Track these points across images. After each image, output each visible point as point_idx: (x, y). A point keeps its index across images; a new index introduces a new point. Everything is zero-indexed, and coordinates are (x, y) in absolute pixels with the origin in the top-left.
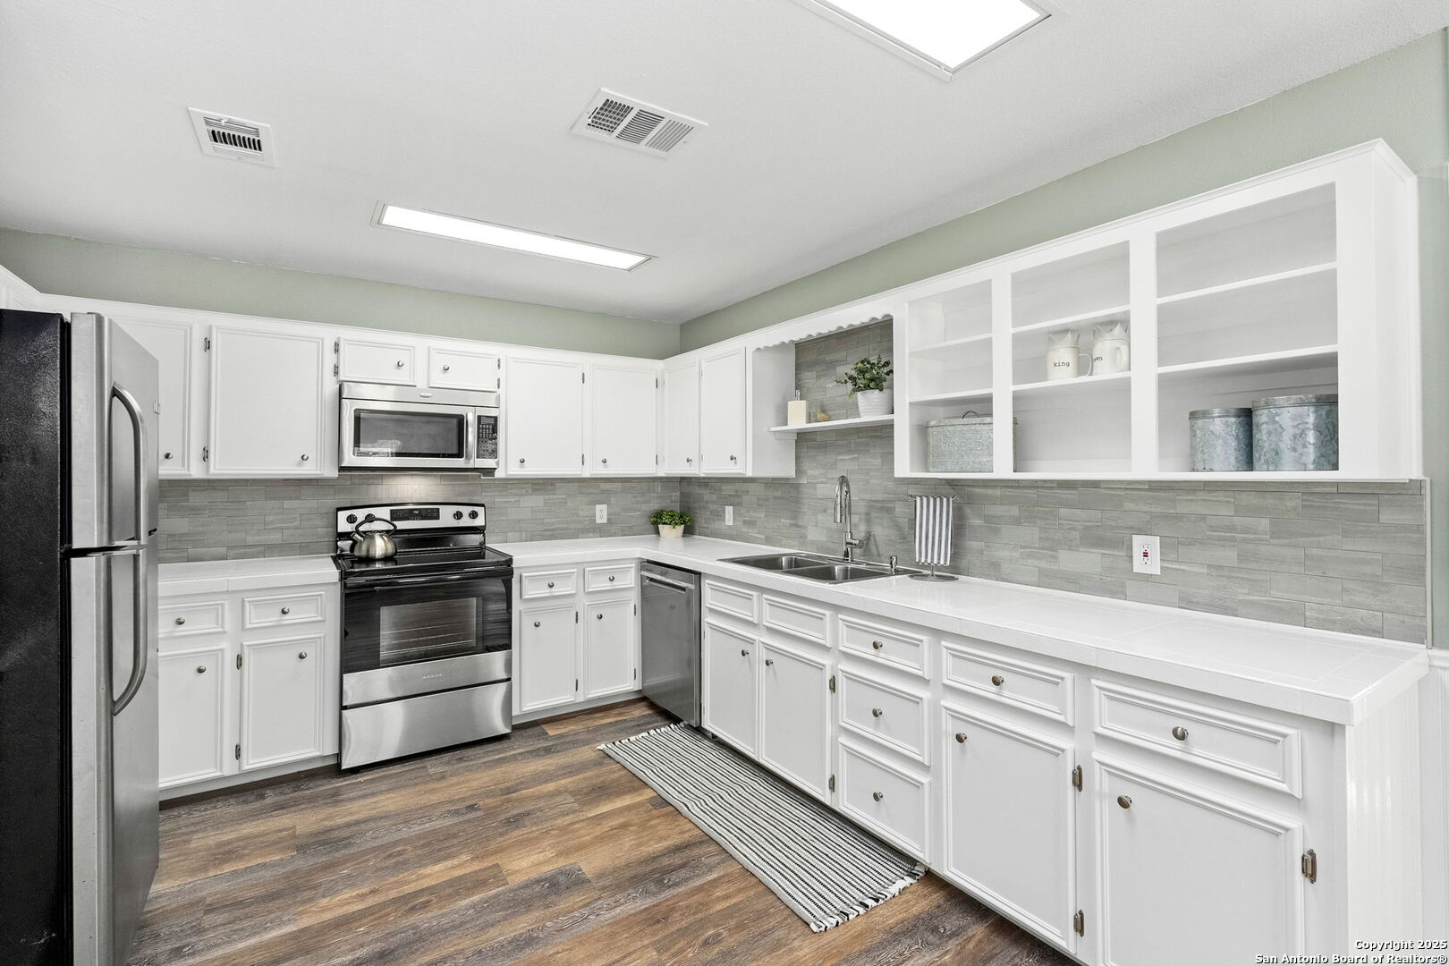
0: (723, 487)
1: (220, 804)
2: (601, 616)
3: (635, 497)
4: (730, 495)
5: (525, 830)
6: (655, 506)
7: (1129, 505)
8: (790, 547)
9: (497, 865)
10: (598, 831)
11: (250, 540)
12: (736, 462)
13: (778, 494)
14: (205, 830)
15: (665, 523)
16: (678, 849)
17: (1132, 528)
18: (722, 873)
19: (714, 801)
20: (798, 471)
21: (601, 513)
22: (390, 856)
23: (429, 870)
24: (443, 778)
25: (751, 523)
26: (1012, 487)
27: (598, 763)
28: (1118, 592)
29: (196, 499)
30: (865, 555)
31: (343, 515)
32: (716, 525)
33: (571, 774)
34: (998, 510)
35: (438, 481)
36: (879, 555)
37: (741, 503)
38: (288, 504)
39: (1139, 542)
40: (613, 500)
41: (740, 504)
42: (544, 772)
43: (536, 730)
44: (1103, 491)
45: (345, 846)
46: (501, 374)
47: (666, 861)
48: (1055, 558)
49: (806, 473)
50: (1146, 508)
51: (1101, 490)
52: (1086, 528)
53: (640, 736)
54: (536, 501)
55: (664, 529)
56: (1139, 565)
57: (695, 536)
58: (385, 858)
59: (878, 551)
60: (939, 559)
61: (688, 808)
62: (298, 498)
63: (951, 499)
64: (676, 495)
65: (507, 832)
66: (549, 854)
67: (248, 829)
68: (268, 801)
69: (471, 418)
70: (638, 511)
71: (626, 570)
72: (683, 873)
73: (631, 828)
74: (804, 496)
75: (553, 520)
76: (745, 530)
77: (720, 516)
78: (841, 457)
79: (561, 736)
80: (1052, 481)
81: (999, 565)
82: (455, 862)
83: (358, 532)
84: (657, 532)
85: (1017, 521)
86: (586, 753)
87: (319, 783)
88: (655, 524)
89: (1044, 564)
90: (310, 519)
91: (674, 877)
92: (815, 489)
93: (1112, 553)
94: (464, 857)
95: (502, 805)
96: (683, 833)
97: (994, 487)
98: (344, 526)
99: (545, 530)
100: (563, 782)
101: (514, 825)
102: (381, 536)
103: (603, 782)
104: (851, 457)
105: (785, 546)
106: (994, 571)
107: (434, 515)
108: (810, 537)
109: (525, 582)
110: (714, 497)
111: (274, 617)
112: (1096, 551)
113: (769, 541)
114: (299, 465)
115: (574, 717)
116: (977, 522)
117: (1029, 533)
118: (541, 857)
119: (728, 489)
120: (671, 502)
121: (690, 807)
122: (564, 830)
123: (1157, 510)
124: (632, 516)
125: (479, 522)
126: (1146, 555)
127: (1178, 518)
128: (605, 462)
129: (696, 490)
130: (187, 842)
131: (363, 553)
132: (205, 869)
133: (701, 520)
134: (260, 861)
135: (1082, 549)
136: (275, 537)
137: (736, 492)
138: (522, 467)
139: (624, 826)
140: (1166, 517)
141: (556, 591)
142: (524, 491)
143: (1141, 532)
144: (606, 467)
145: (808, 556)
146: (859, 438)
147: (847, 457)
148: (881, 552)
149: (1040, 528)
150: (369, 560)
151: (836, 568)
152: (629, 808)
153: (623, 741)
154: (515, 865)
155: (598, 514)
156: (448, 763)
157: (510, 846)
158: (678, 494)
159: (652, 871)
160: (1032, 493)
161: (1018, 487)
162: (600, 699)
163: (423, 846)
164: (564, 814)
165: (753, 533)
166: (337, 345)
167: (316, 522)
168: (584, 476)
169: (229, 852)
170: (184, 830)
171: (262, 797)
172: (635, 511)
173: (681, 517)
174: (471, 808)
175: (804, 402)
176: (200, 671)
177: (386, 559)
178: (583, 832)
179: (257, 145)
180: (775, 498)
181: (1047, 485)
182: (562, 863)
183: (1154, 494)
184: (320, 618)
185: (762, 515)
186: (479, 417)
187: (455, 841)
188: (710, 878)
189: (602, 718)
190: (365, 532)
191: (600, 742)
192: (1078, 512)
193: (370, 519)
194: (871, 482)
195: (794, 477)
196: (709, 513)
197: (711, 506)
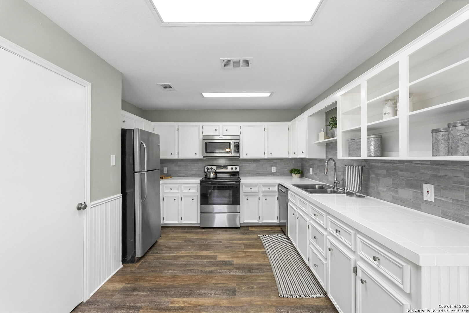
1: (178, 229)
2: (266, 199)
3: (285, 164)
4: (311, 165)
5: (228, 250)
6: (291, 168)
7: (422, 171)
9: (217, 255)
10: (244, 255)
11: (189, 173)
12: (304, 154)
13: (322, 164)
14: (173, 233)
15: (294, 173)
16: (260, 265)
17: (423, 181)
18: (266, 274)
19: (279, 256)
20: (326, 156)
21: (274, 169)
22: (199, 247)
23: (203, 252)
24: (219, 234)
25: (316, 174)
26: (384, 163)
27: (256, 239)
28: (418, 207)
29: (179, 163)
31: (206, 167)
32: (308, 174)
33: (248, 240)
34: (379, 171)
35: (226, 159)
37: (314, 167)
38: (196, 165)
39: (426, 187)
40: (277, 165)
42: (241, 238)
43: (247, 228)
44: (414, 165)
45: (192, 243)
46: (241, 130)
47: (255, 267)
48: (397, 191)
50: (428, 172)
51: (412, 164)
52: (408, 180)
53: (272, 235)
54: (254, 165)
55: (294, 175)
56: (426, 197)
57: (304, 178)
58: (198, 247)
61: (270, 256)
62: (198, 163)
64: (299, 164)
65: (224, 249)
66: (229, 256)
67: (180, 235)
68: (186, 230)
69: (232, 142)
70: (286, 169)
71: (274, 186)
72: (257, 271)
73: (252, 257)
75: (259, 171)
76: (314, 176)
77: (309, 171)
79: (252, 231)
80: (396, 160)
81: (380, 193)
82: (210, 252)
83: (207, 172)
84: (292, 176)
85: (385, 176)
86: (255, 236)
87: (196, 229)
88: (291, 173)
89: (394, 194)
90: (200, 168)
91: (253, 271)
93: (416, 191)
94: (212, 252)
95: (227, 243)
96: (264, 262)
97: (378, 162)
98: (206, 170)
99: (257, 173)
100: (244, 242)
101: (226, 248)
102: (213, 173)
103: (254, 244)
106: (378, 195)
107: (226, 168)
109: (244, 187)
110: (308, 165)
111: (187, 190)
112: (411, 190)
113: (320, 180)
114: (195, 155)
115: (259, 227)
116: (374, 176)
117: (389, 181)
118: (227, 256)
119: (311, 163)
120: (297, 166)
121: (271, 256)
122: (236, 252)
123: (433, 173)
124: (284, 171)
125: (238, 170)
126: (428, 192)
127: (440, 177)
128: (271, 154)
129: (304, 163)
130: (169, 234)
131: (208, 177)
132: (169, 240)
133: (305, 174)
134: (178, 241)
135: (406, 189)
136: (193, 172)
137: (313, 163)
138: (247, 156)
139: (251, 256)
140: (435, 176)
141: (253, 190)
142: (251, 162)
143: (427, 183)
144: (272, 155)
149: (392, 179)
150: (209, 178)
152: (255, 252)
153: (266, 236)
154: (220, 256)
155: (273, 169)
156: (222, 231)
157: (222, 252)
158: (300, 164)
159: (249, 268)
160: (390, 165)
161: (386, 163)
162: (266, 223)
163: (206, 247)
164: (239, 249)
165: (316, 177)
166: (202, 127)
167: (201, 169)
168: (265, 158)
169: (174, 238)
170: (170, 232)
171: (185, 229)
172: (285, 169)
173: (298, 171)
174: (220, 242)
175: (324, 133)
176: (175, 200)
177: (213, 178)
178: (240, 254)
179: (171, 87)
180: (321, 166)
181: (395, 162)
182: (231, 259)
183: (432, 166)
184: (196, 191)
185: (318, 171)
186: (234, 142)
187: (212, 248)
188: (262, 274)
189: (266, 229)
190: (209, 172)
191: (260, 234)
192: (405, 173)
193: (211, 169)
195: (325, 158)
196: (307, 170)
197: (307, 168)
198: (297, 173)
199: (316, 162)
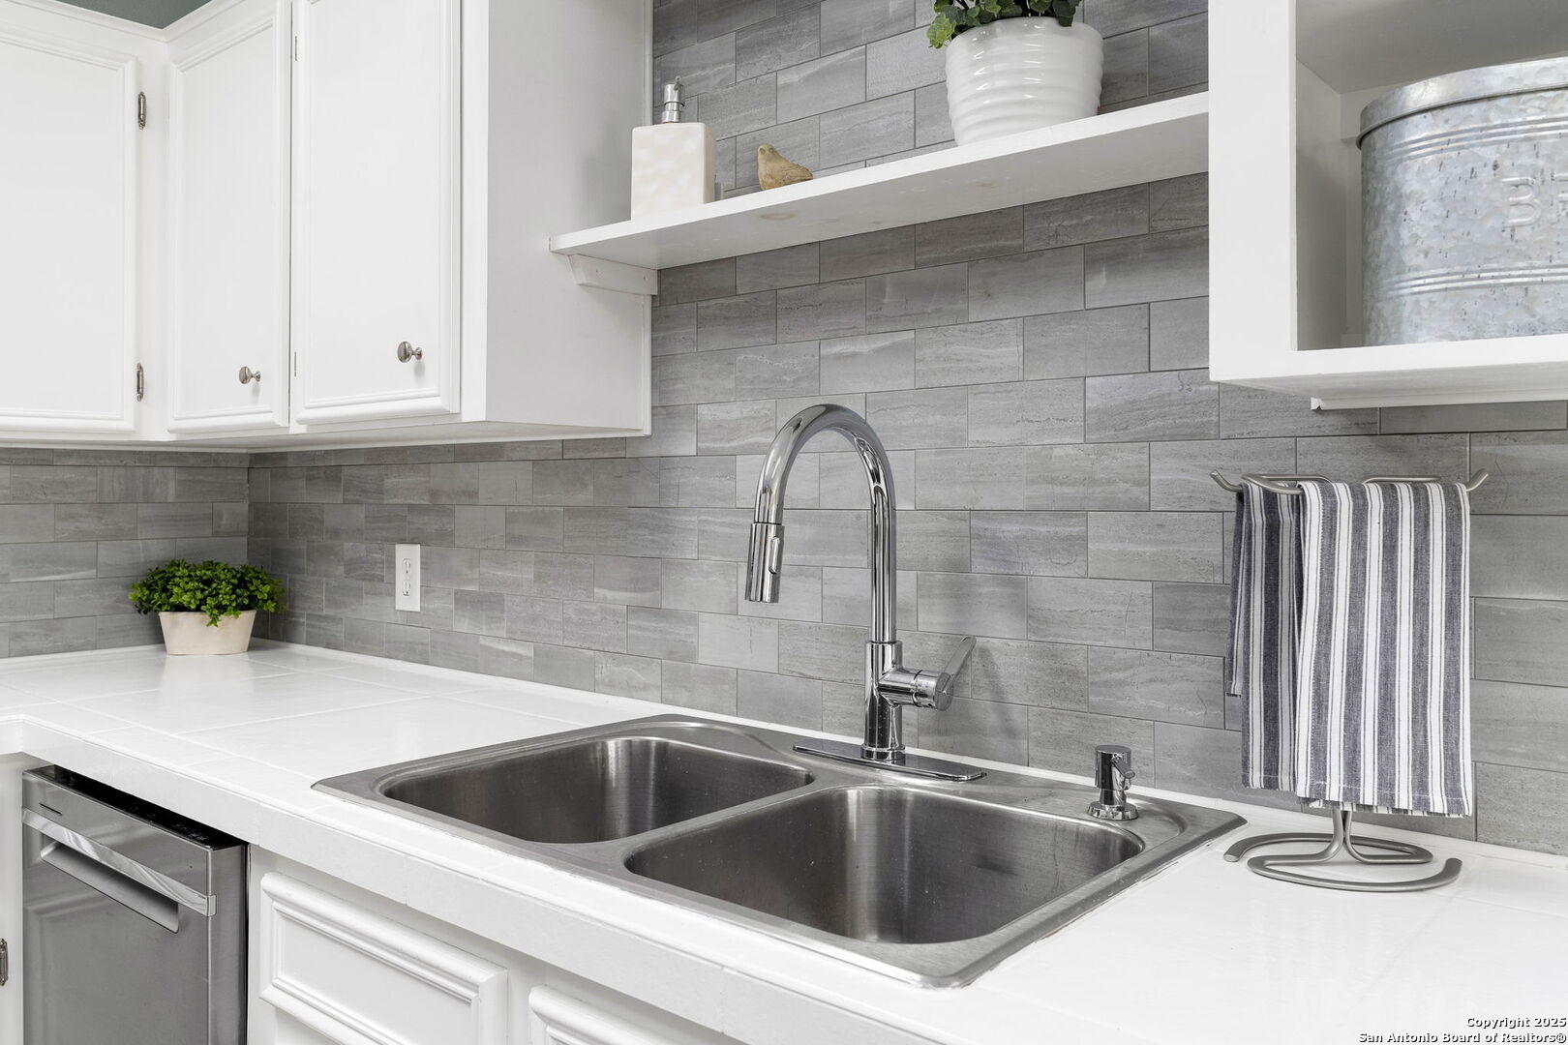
0: (390, 482)
4: (412, 508)
6: (152, 548)
8: (630, 690)
12: (419, 371)
13: (583, 498)
15: (179, 608)
20: (663, 411)
25: (480, 604)
30: (940, 732)
32: (364, 611)
36: (1010, 732)
37: (452, 534)
41: (445, 537)
49: (691, 413)
55: (180, 628)
57: (298, 649)
59: (1004, 715)
60: (1421, 784)
63: (1464, 491)
64: (235, 512)
74: (684, 502)
76: (463, 625)
77: (379, 578)
78: (838, 348)
84: (157, 637)
88: (148, 608)
92: (732, 474)
104: (880, 342)
105: (612, 687)
108: (707, 656)
110: (359, 513)
119: (404, 486)
120: (216, 534)
129: (301, 494)
133: (315, 598)
137: (434, 494)
145: (710, 731)
146: (918, 266)
147: (863, 346)
148: (1018, 717)
151: (852, 794)
158: (242, 509)
165: (492, 638)
173: (242, 583)
175: (697, 129)
180: (572, 512)
185: (527, 574)
194: (974, 436)
195: (647, 431)
196: (341, 569)
197: (348, 545)
198: (222, 609)
199: (488, 478)
